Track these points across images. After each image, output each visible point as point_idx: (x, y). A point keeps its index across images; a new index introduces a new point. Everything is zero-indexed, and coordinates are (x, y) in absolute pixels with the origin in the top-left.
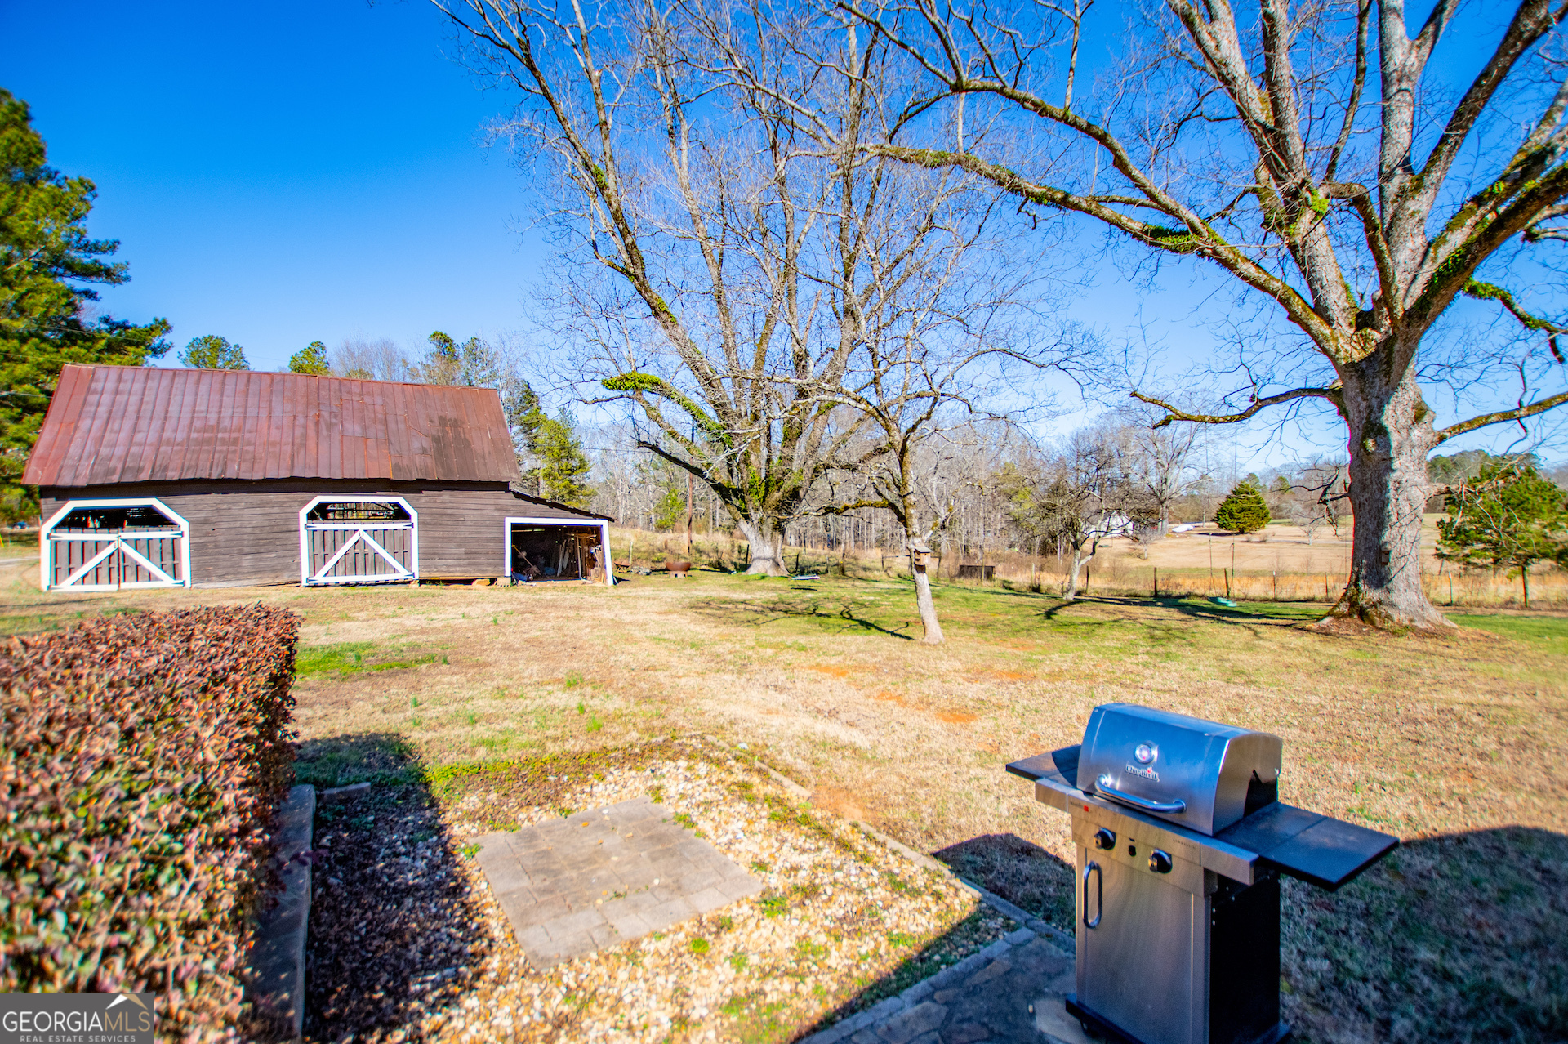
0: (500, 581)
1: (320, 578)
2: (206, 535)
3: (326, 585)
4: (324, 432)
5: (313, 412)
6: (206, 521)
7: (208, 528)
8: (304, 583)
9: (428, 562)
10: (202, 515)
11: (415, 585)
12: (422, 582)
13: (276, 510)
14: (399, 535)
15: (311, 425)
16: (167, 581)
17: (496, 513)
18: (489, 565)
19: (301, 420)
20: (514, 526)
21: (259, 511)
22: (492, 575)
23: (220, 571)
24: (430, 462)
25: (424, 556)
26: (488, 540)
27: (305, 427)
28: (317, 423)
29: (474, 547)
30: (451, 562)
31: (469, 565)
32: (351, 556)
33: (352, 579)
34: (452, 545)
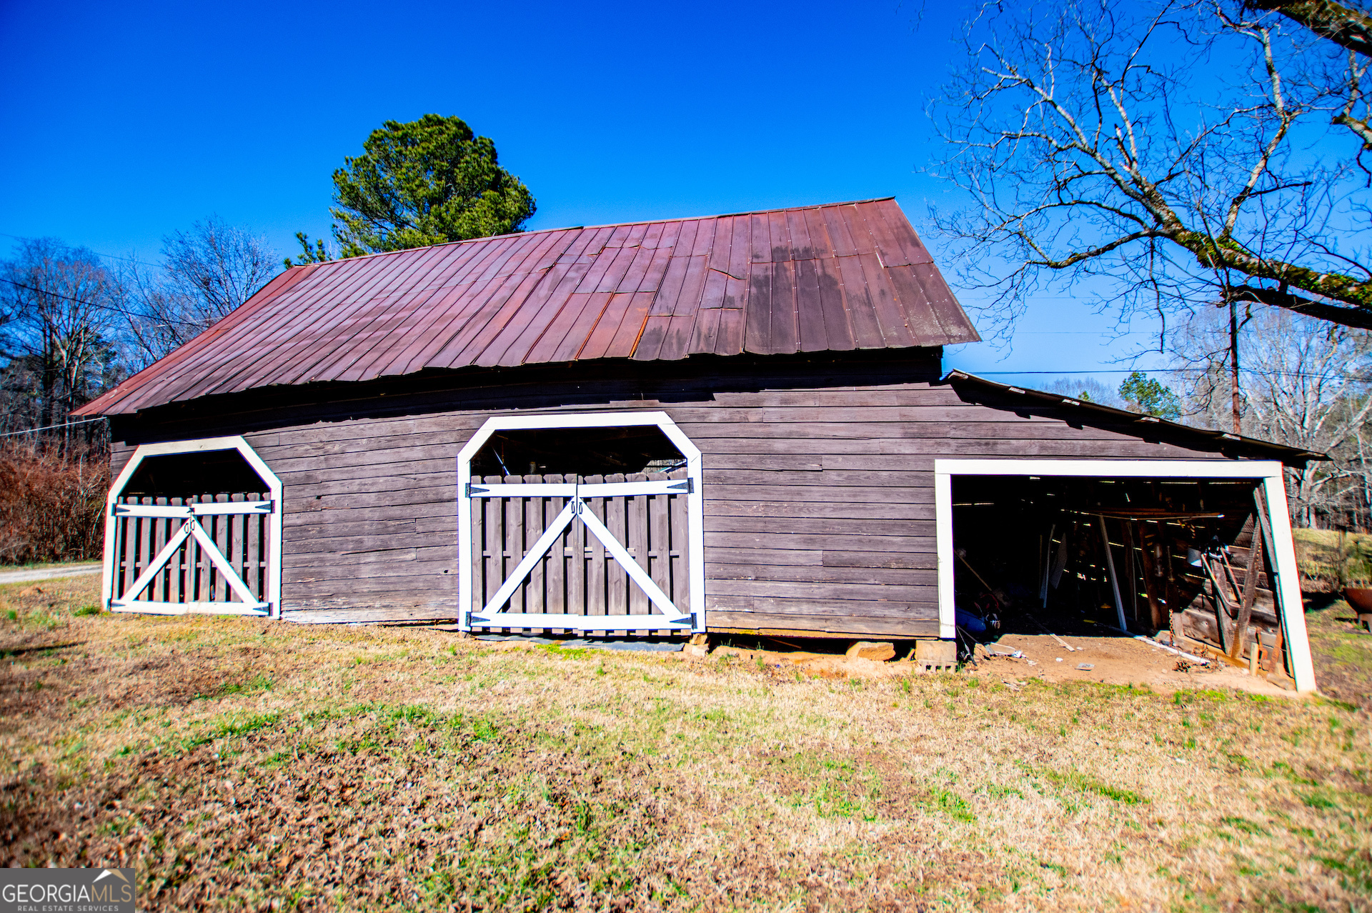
0: (925, 650)
1: (497, 620)
2: (308, 509)
3: (506, 632)
6: (307, 480)
7: (310, 492)
8: (462, 626)
9: (731, 587)
10: (303, 466)
11: (697, 649)
12: (715, 640)
13: (417, 453)
14: (659, 509)
16: (247, 602)
17: (908, 448)
18: (891, 601)
20: (961, 484)
21: (388, 455)
22: (901, 631)
23: (327, 587)
24: (733, 320)
25: (722, 569)
26: (888, 526)
29: (847, 548)
30: (788, 589)
31: (837, 598)
32: (555, 565)
33: (557, 621)
34: (789, 541)
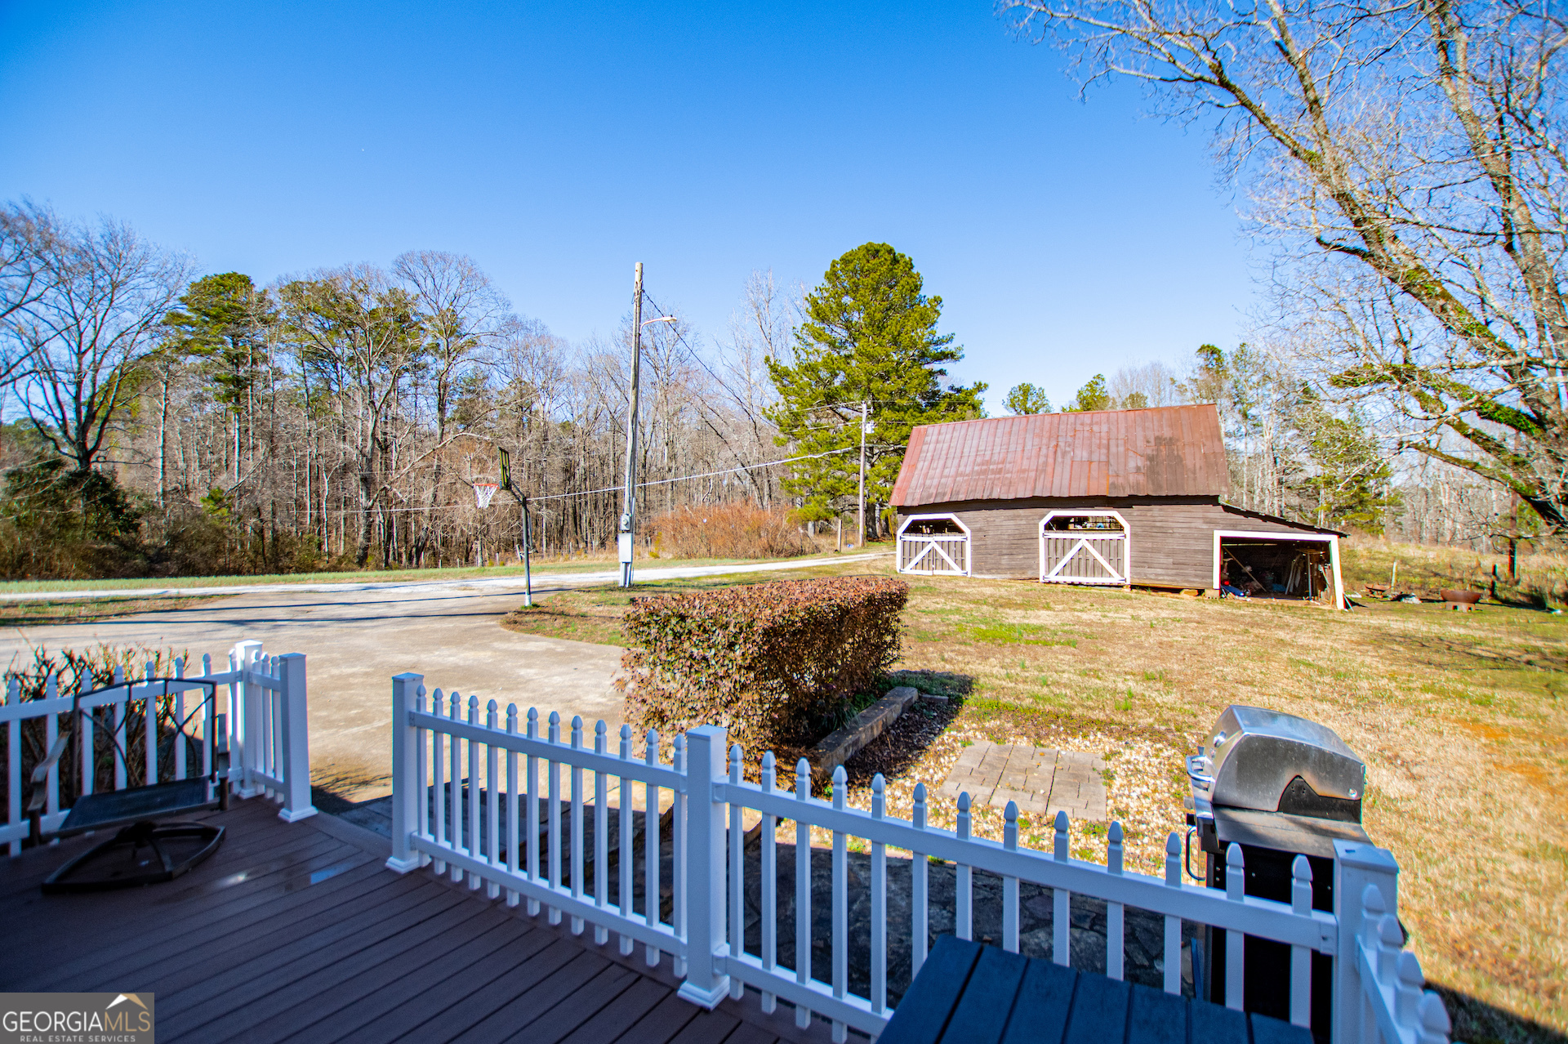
0: (1208, 592)
1: (1053, 578)
2: (981, 539)
3: (1057, 583)
4: (1059, 459)
5: (1053, 443)
6: (980, 530)
7: (981, 534)
8: (1041, 580)
9: (1139, 570)
10: (978, 526)
11: (1127, 590)
12: (1133, 587)
13: (1023, 522)
14: (1114, 544)
15: (1051, 454)
16: (957, 571)
17: (1205, 526)
18: (1196, 576)
19: (1044, 451)
20: (1224, 540)
21: (1012, 522)
22: (1200, 587)
23: (988, 566)
24: (1141, 478)
25: (1135, 564)
26: (1196, 552)
27: (1047, 456)
28: (1055, 452)
29: (1181, 558)
30: (1160, 571)
31: (1177, 575)
32: (1075, 561)
33: (1076, 580)
34: (1161, 556)
